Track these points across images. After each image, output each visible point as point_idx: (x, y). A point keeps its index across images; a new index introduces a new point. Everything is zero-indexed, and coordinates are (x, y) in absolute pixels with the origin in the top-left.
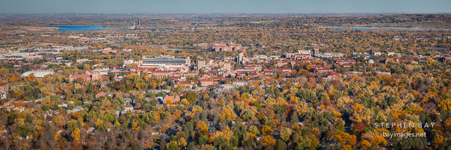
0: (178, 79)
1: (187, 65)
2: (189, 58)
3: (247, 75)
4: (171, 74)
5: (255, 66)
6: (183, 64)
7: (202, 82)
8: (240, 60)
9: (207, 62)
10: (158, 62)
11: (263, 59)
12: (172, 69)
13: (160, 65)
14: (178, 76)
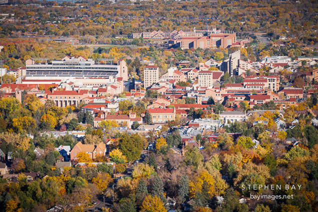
0: (103, 109)
1: (120, 79)
2: (123, 63)
3: (248, 98)
4: (86, 98)
5: (266, 81)
6: (111, 77)
7: (153, 115)
8: (234, 67)
9: (163, 72)
10: (59, 72)
11: (282, 65)
12: (89, 88)
13: (64, 79)
14: (102, 101)
